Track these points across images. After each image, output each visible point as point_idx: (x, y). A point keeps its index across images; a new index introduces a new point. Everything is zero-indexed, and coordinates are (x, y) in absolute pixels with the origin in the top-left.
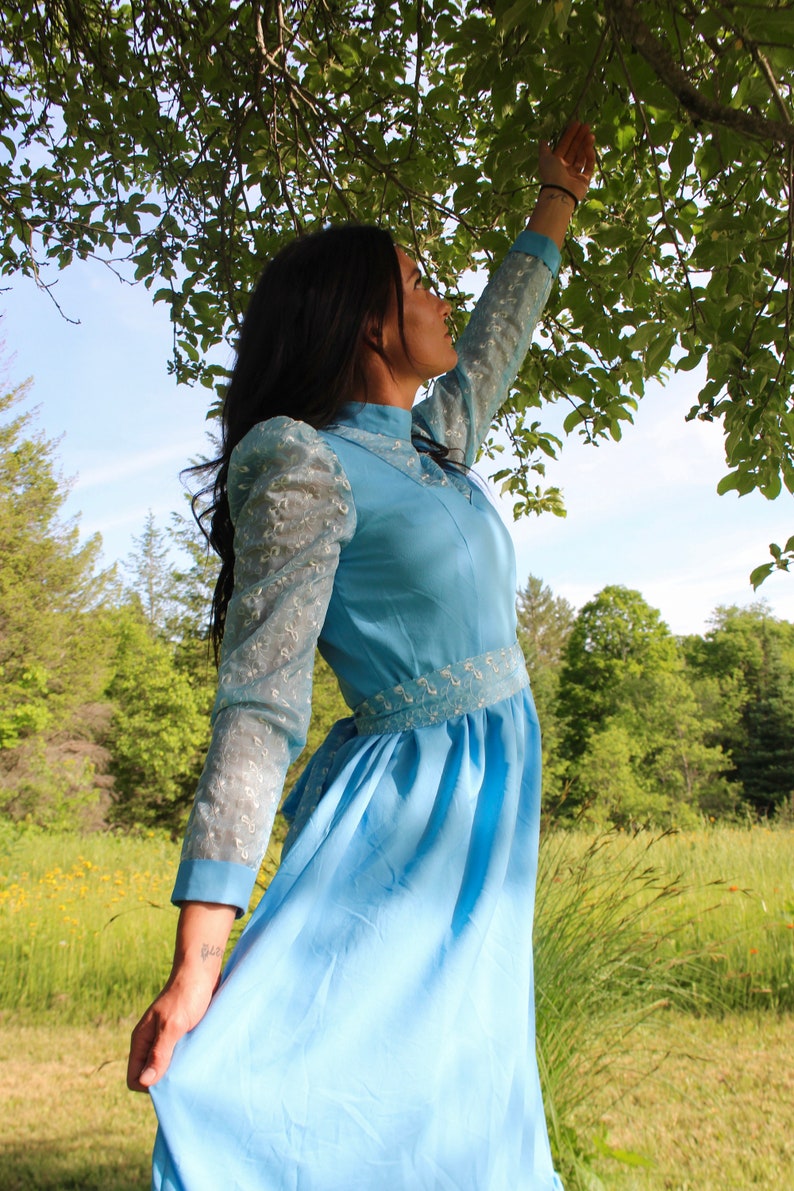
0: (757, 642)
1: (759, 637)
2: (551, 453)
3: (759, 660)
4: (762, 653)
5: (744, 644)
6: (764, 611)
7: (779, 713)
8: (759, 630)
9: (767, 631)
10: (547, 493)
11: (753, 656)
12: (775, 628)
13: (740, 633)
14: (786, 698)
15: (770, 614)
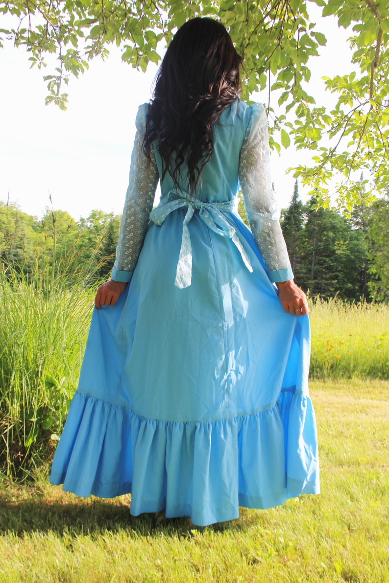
0: (13, 221)
1: (14, 218)
2: (76, 74)
3: (12, 230)
4: (15, 227)
5: (6, 221)
6: (17, 206)
7: (21, 257)
8: (15, 215)
9: (18, 216)
10: (62, 95)
11: (10, 227)
12: (23, 215)
13: (5, 215)
14: (25, 250)
15: (19, 208)
